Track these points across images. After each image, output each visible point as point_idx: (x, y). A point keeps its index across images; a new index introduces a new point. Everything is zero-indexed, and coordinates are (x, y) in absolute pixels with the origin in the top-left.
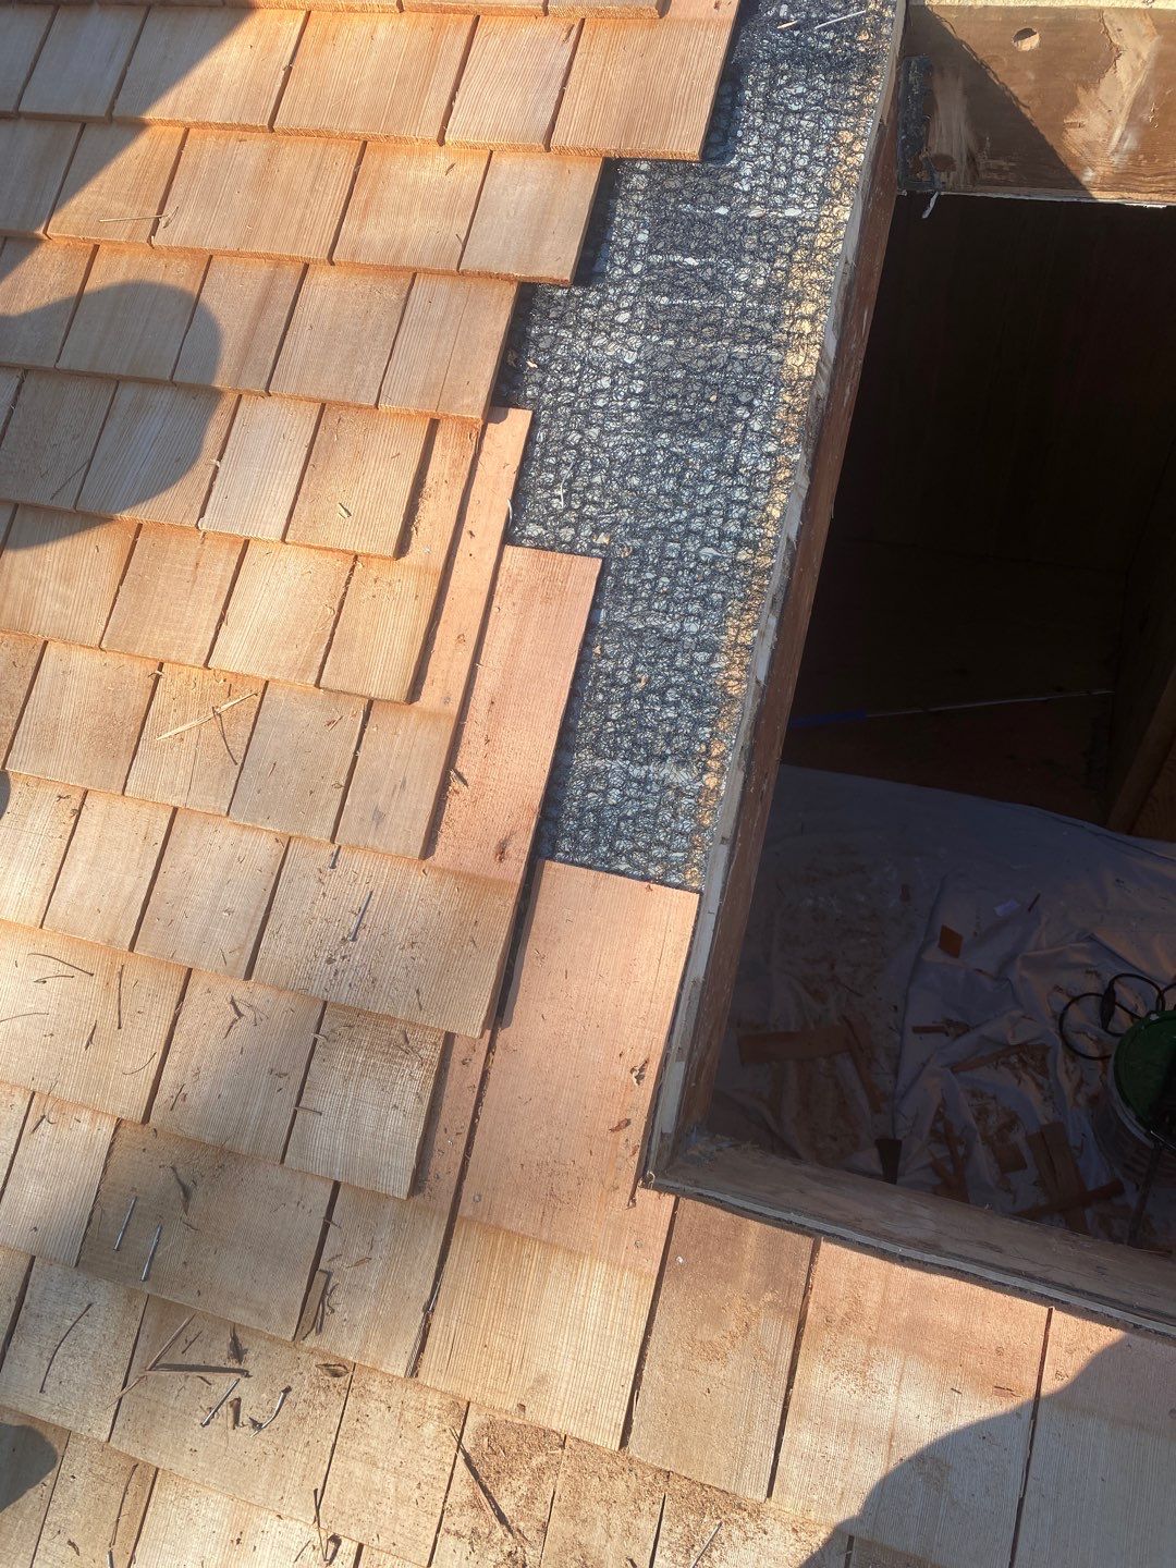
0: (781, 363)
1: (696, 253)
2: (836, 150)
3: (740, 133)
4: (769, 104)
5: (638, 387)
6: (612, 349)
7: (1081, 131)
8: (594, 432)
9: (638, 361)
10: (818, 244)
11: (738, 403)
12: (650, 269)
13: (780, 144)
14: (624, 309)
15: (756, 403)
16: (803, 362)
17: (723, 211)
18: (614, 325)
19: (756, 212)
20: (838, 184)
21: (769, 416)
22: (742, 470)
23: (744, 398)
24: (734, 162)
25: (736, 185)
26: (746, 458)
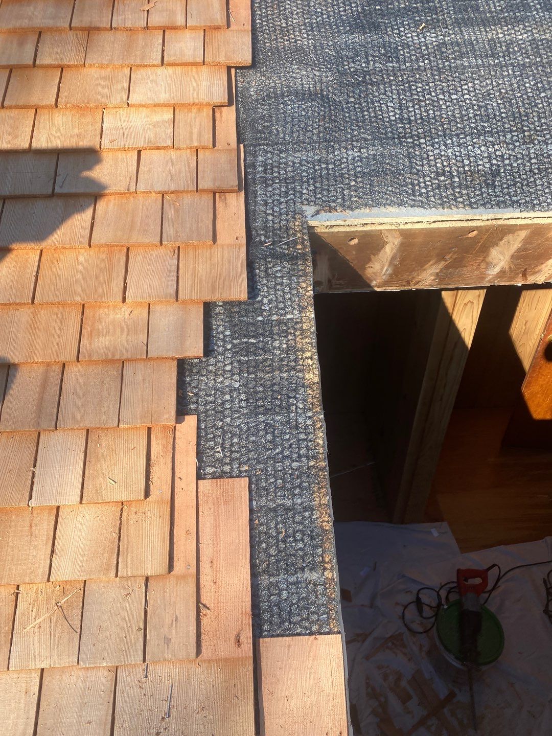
0: (303, 378)
1: (254, 337)
2: (301, 291)
3: (259, 287)
4: (268, 275)
5: (243, 397)
6: (227, 382)
7: (372, 269)
8: (228, 420)
9: (240, 386)
10: (304, 328)
11: (290, 397)
12: (234, 346)
13: (276, 290)
14: (228, 364)
15: (297, 396)
16: (313, 376)
17: (260, 318)
18: (224, 371)
19: (275, 318)
20: (306, 304)
21: (305, 400)
22: (300, 426)
23: (291, 395)
24: (259, 298)
25: (263, 307)
26: (300, 420)
